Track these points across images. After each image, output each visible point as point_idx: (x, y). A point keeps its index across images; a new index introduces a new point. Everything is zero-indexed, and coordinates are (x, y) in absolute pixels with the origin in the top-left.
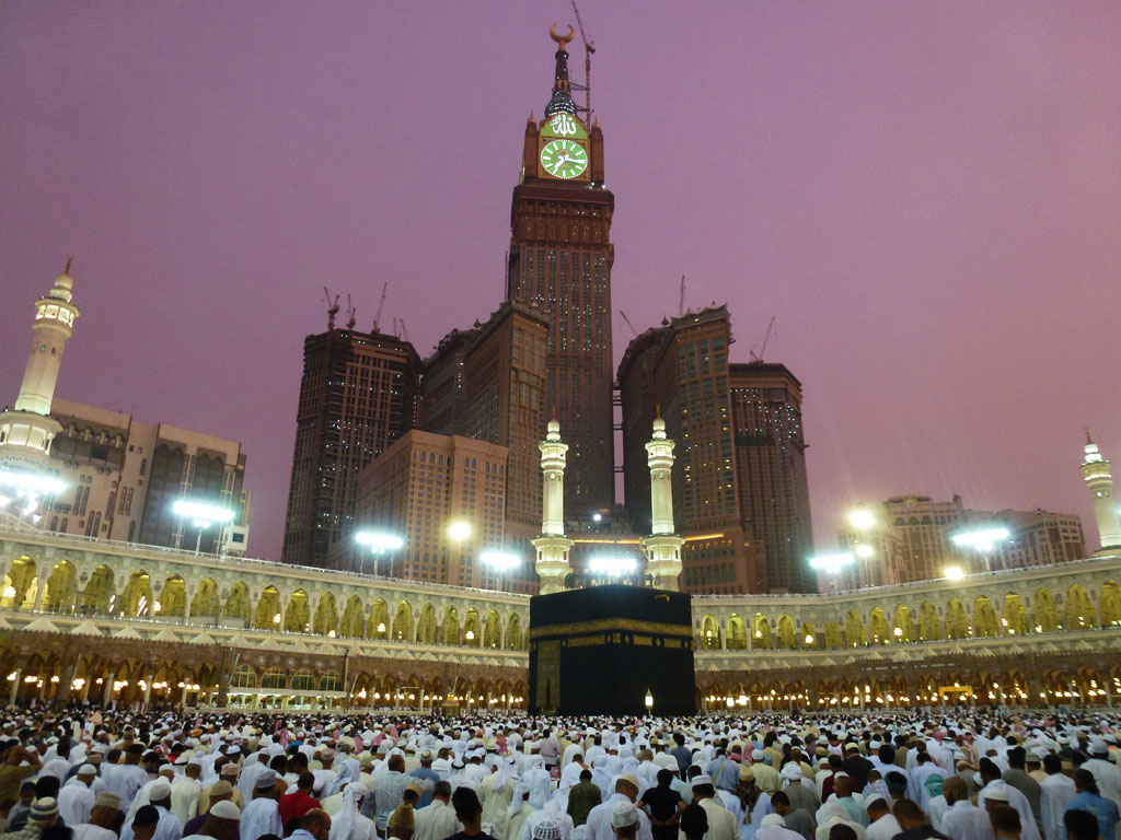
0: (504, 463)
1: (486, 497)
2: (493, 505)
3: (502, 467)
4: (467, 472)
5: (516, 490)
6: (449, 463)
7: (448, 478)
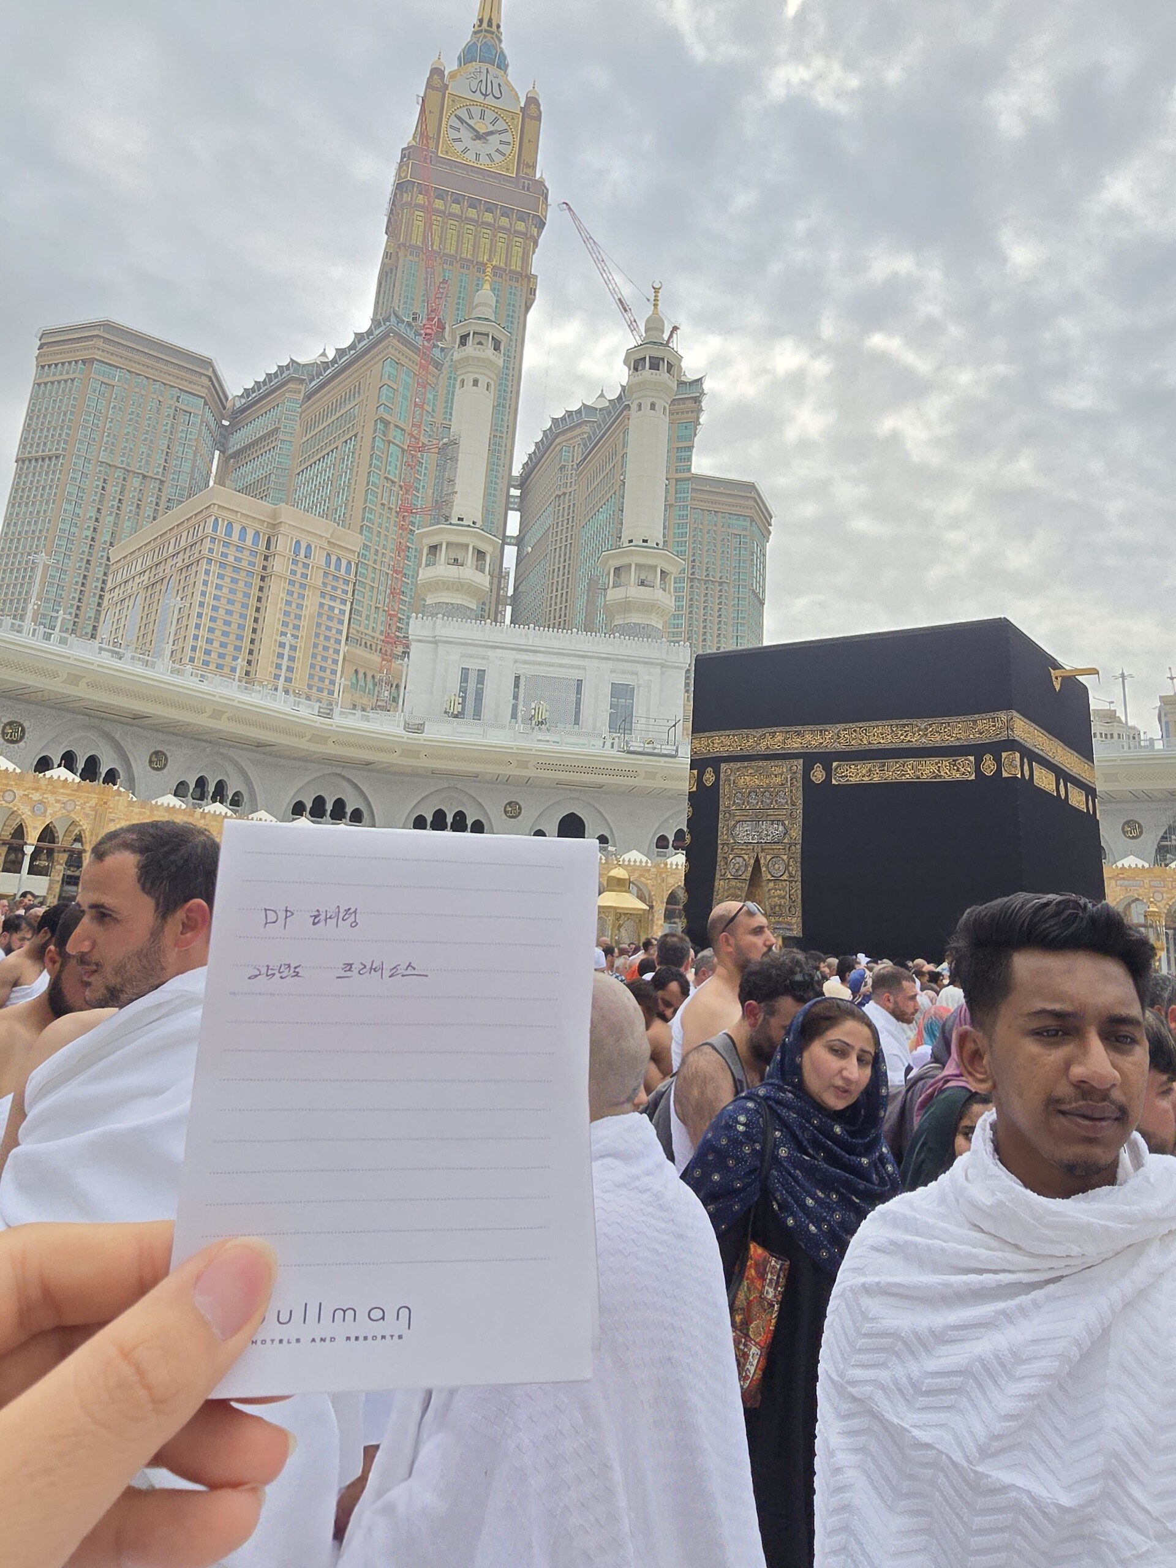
0: (354, 558)
1: (321, 605)
2: (330, 618)
3: (349, 563)
4: (295, 562)
5: (366, 602)
6: (268, 548)
7: (265, 568)
